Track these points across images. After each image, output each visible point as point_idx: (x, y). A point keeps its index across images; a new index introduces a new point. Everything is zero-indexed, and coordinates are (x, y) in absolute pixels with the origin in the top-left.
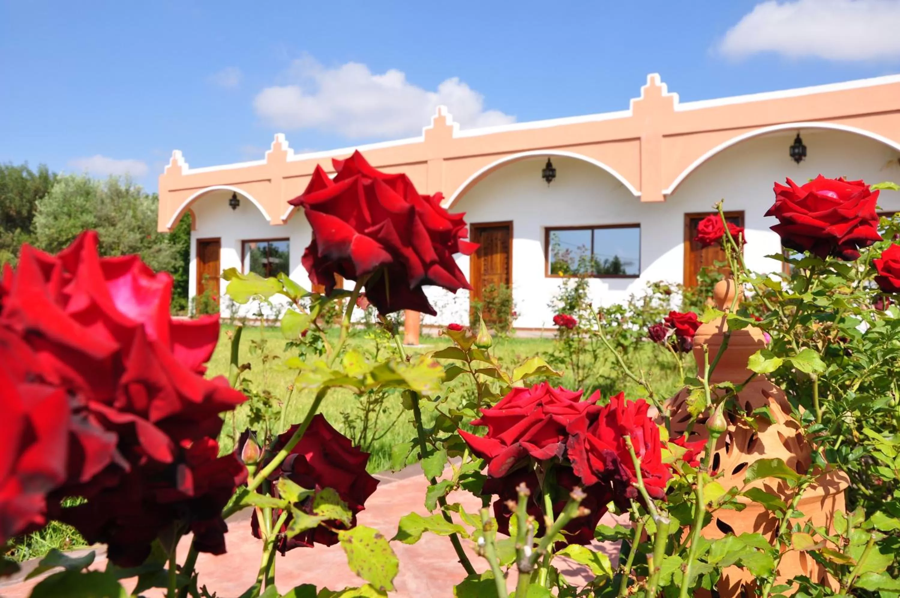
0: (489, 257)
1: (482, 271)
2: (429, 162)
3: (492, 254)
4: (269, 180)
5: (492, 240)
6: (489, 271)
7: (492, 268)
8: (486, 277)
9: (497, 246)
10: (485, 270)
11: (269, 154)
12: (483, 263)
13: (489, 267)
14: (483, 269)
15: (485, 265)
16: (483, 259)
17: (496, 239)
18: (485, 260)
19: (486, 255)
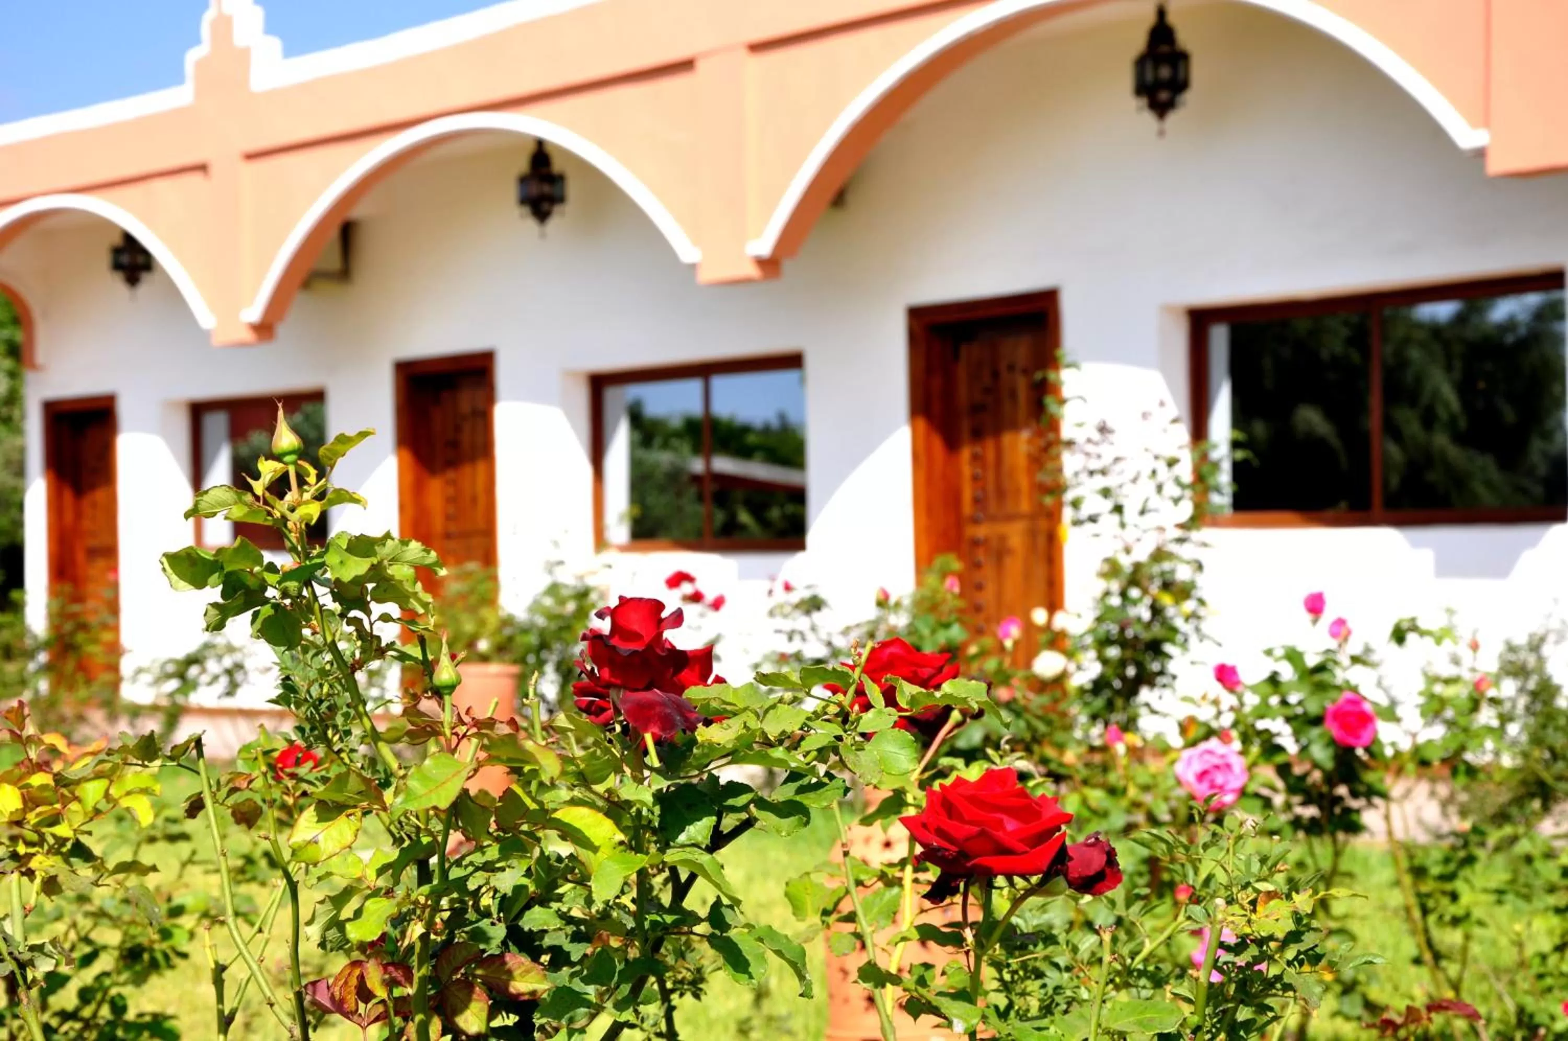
0: (990, 445)
1: (967, 508)
2: (701, 66)
3: (997, 432)
4: (202, 168)
5: (996, 375)
6: (993, 507)
7: (1001, 493)
8: (982, 531)
9: (1013, 394)
10: (977, 501)
11: (199, 64)
12: (966, 470)
13: (991, 487)
14: (967, 494)
15: (975, 478)
16: (966, 453)
17: (1011, 368)
18: (975, 458)
19: (977, 435)
